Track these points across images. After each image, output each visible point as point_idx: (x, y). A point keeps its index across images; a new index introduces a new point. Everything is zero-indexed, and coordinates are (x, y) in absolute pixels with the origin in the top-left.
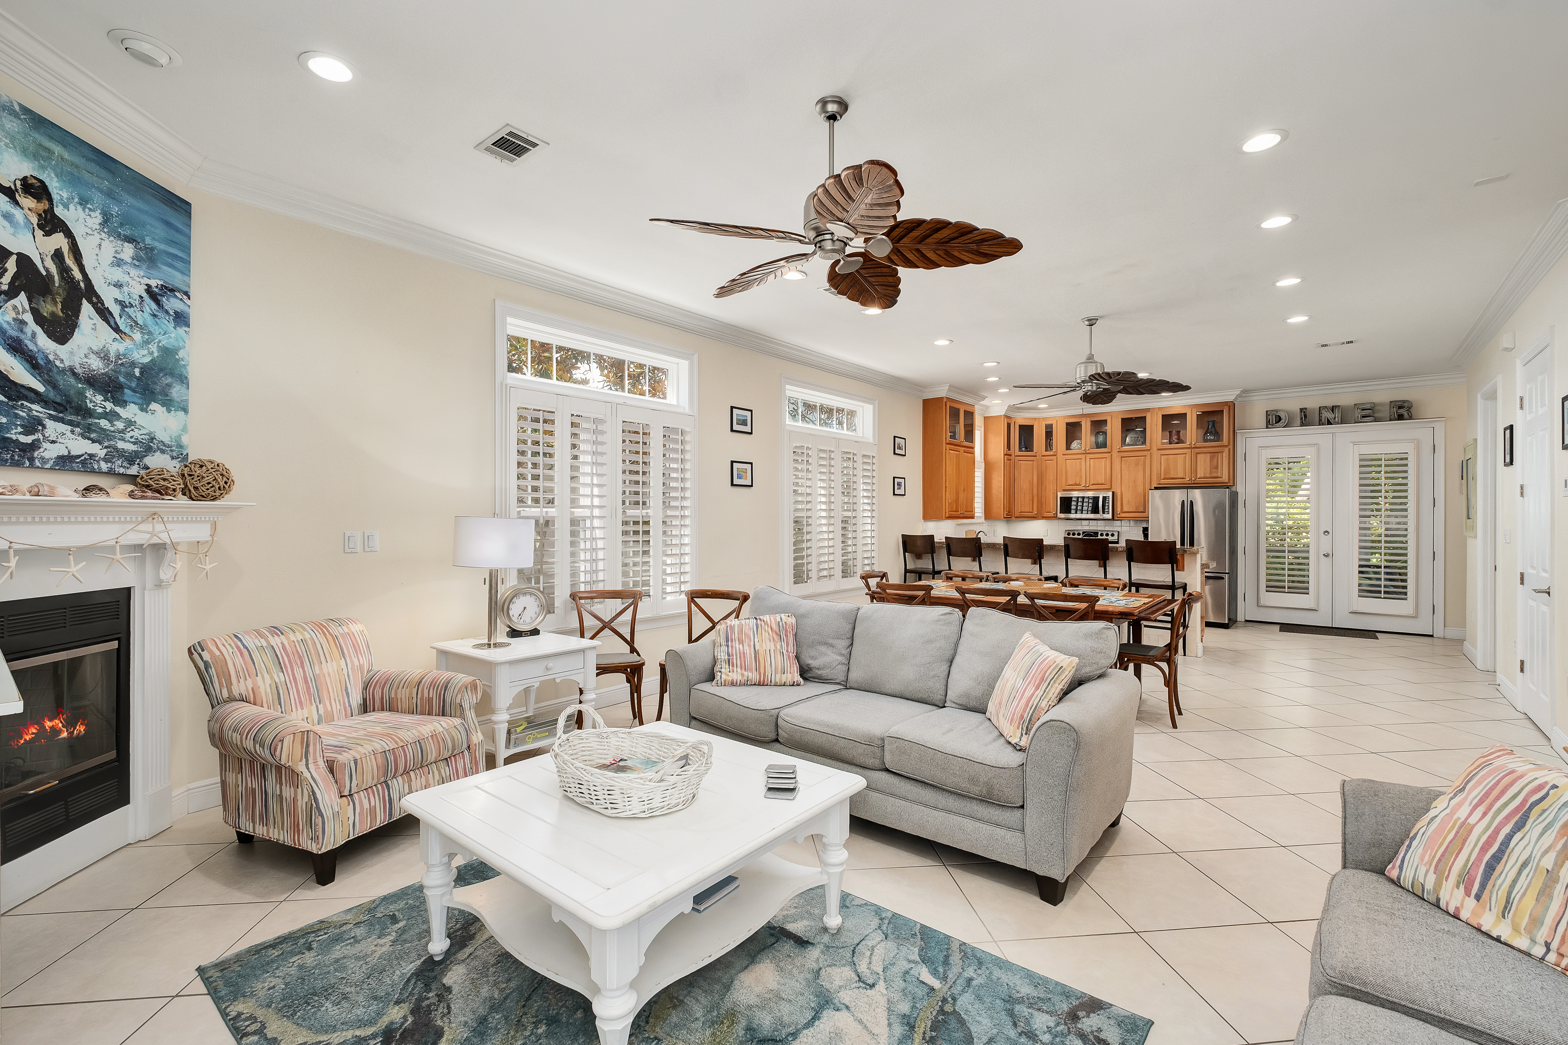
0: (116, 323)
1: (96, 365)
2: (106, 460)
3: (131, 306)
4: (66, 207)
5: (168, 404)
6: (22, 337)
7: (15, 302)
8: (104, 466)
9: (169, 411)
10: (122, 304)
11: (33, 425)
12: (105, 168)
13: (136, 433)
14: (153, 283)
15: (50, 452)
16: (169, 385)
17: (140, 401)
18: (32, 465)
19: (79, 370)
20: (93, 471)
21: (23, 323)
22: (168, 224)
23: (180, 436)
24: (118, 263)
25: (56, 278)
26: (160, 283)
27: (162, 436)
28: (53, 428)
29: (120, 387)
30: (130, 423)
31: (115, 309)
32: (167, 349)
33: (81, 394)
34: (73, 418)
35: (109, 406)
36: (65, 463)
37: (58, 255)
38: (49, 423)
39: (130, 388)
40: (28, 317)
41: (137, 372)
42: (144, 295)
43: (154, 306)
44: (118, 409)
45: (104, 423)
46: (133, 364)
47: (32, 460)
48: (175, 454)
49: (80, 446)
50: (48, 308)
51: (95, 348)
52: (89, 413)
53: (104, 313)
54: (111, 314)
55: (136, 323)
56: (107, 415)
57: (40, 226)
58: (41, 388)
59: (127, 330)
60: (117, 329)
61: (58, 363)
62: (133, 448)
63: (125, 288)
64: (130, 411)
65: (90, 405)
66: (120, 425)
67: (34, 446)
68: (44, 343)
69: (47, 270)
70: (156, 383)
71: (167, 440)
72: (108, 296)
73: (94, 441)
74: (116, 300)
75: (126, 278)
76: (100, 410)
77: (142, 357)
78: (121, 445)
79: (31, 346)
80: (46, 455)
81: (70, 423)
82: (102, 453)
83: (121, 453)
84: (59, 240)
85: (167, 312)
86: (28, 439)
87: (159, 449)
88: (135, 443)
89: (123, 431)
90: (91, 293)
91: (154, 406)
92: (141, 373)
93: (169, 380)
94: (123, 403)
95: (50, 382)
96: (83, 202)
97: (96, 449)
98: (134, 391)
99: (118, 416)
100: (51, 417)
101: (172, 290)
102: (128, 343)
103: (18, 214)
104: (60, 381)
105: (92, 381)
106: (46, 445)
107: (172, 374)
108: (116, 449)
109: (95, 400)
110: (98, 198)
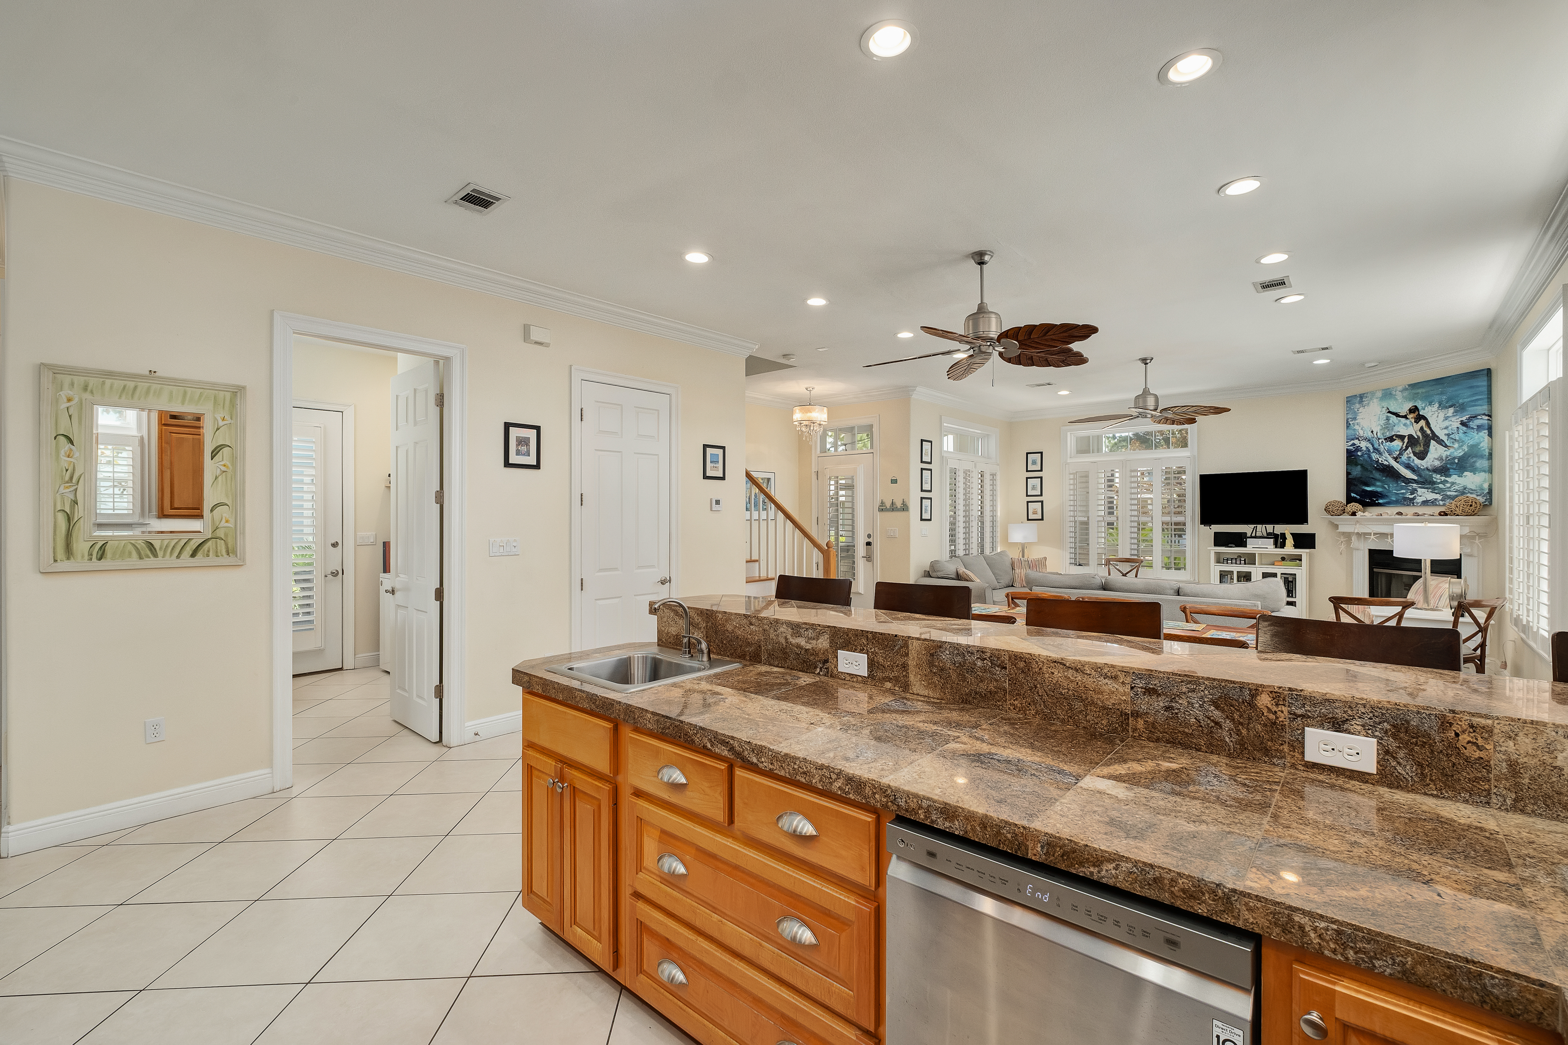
0: (1445, 444)
1: (1437, 463)
2: (1442, 500)
3: (1453, 433)
4: (1424, 409)
5: (1474, 470)
6: (1409, 462)
7: (1407, 451)
8: (1441, 503)
9: (1475, 474)
10: (1448, 435)
11: (1413, 491)
12: (1439, 384)
13: (1456, 487)
14: (1464, 419)
15: (1419, 500)
16: (1474, 462)
17: (1458, 473)
18: (1413, 505)
19: (1430, 468)
20: (1437, 505)
21: (1410, 457)
22: (1471, 387)
23: (1482, 485)
24: (1446, 418)
25: (1421, 437)
26: (1467, 417)
27: (1470, 486)
28: (1420, 491)
29: (1448, 469)
30: (1453, 484)
31: (1445, 438)
32: (1473, 445)
33: (1431, 476)
34: (1428, 486)
35: (1443, 478)
36: (1425, 503)
37: (1422, 429)
38: (1419, 490)
39: (1453, 469)
40: (1412, 455)
41: (1456, 461)
42: (1460, 426)
43: (1465, 428)
44: (1447, 479)
45: (1441, 486)
46: (1455, 458)
47: (1413, 503)
48: (1479, 494)
49: (1431, 496)
50: (1418, 449)
51: (1436, 457)
52: (1434, 483)
53: (1440, 442)
54: (1443, 441)
55: (1455, 440)
56: (1442, 482)
57: (1415, 422)
58: (1416, 478)
59: (1451, 445)
60: (1446, 446)
61: (1422, 467)
62: (1456, 494)
63: (1450, 428)
64: (1454, 478)
65: (1435, 480)
66: (1448, 485)
67: (1414, 499)
68: (1417, 462)
69: (1417, 436)
70: (1467, 463)
71: (1474, 488)
72: (1441, 435)
73: (1436, 493)
74: (1445, 434)
75: (1451, 423)
76: (1439, 481)
77: (1459, 453)
78: (1449, 493)
79: (1413, 464)
80: (1418, 501)
81: (1427, 488)
82: (1440, 498)
83: (1449, 497)
84: (1422, 423)
85: (1473, 428)
86: (1412, 497)
87: (1469, 492)
88: (1455, 492)
89: (1450, 488)
90: (1435, 437)
91: (1466, 473)
92: (1459, 461)
93: (1474, 459)
94: (1450, 476)
95: (1419, 475)
96: (1430, 404)
97: (1438, 497)
98: (1455, 469)
99: (1447, 482)
100: (1420, 487)
101: (1474, 417)
102: (1452, 450)
103: (1408, 422)
104: (1423, 473)
105: (1436, 470)
106: (1418, 498)
107: (1476, 456)
108: (1447, 495)
109: (1437, 477)
110: (1437, 398)
